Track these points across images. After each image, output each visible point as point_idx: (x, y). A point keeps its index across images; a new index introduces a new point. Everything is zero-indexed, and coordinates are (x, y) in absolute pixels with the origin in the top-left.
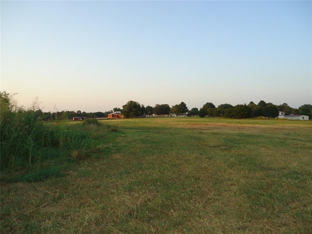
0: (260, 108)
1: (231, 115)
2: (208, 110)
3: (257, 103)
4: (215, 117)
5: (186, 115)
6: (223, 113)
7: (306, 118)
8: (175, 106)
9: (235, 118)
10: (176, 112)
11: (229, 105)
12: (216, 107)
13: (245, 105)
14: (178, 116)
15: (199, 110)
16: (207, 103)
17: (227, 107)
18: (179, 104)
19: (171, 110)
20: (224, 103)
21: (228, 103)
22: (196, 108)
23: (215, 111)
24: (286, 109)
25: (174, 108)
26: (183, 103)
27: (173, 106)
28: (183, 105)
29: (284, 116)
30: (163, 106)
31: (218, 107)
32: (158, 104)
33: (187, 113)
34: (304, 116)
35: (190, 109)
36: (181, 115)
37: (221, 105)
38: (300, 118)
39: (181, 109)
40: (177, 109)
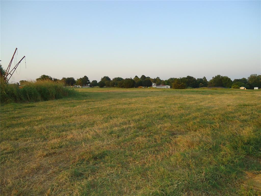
0: (141, 81)
1: (122, 85)
2: (106, 82)
3: (140, 77)
4: (111, 87)
5: (88, 86)
6: (117, 84)
7: (169, 87)
8: (80, 79)
9: (124, 88)
10: (80, 84)
11: (121, 78)
12: (112, 79)
13: (131, 78)
14: (83, 87)
15: (98, 82)
16: (105, 77)
17: (119, 80)
18: (83, 78)
19: (76, 82)
20: (117, 77)
21: (120, 77)
22: (95, 81)
23: (111, 83)
24: (157, 81)
25: (79, 81)
26: (85, 77)
27: (78, 79)
28: (86, 78)
29: (156, 86)
30: (69, 79)
31: (112, 80)
32: (64, 77)
33: (89, 85)
34: (167, 86)
35: (91, 81)
36: (84, 86)
37: (115, 78)
38: (165, 87)
39: (84, 81)
40: (81, 81)
